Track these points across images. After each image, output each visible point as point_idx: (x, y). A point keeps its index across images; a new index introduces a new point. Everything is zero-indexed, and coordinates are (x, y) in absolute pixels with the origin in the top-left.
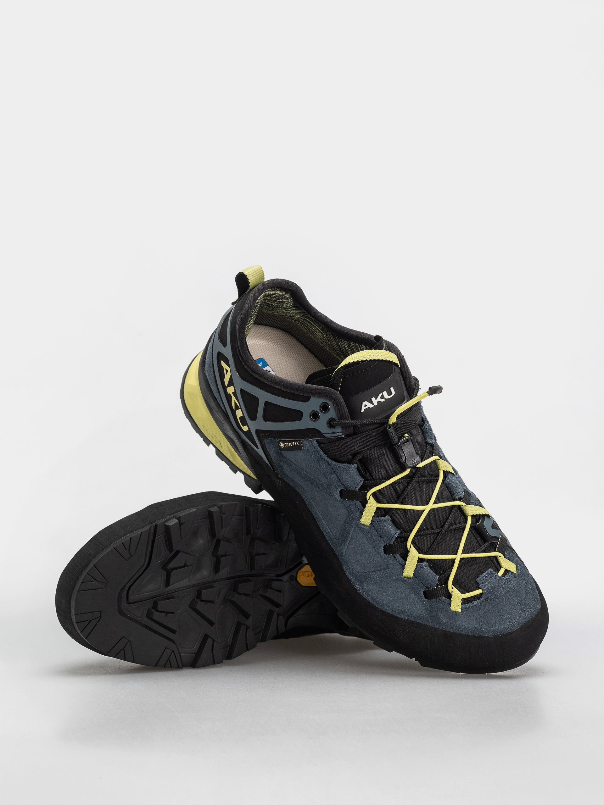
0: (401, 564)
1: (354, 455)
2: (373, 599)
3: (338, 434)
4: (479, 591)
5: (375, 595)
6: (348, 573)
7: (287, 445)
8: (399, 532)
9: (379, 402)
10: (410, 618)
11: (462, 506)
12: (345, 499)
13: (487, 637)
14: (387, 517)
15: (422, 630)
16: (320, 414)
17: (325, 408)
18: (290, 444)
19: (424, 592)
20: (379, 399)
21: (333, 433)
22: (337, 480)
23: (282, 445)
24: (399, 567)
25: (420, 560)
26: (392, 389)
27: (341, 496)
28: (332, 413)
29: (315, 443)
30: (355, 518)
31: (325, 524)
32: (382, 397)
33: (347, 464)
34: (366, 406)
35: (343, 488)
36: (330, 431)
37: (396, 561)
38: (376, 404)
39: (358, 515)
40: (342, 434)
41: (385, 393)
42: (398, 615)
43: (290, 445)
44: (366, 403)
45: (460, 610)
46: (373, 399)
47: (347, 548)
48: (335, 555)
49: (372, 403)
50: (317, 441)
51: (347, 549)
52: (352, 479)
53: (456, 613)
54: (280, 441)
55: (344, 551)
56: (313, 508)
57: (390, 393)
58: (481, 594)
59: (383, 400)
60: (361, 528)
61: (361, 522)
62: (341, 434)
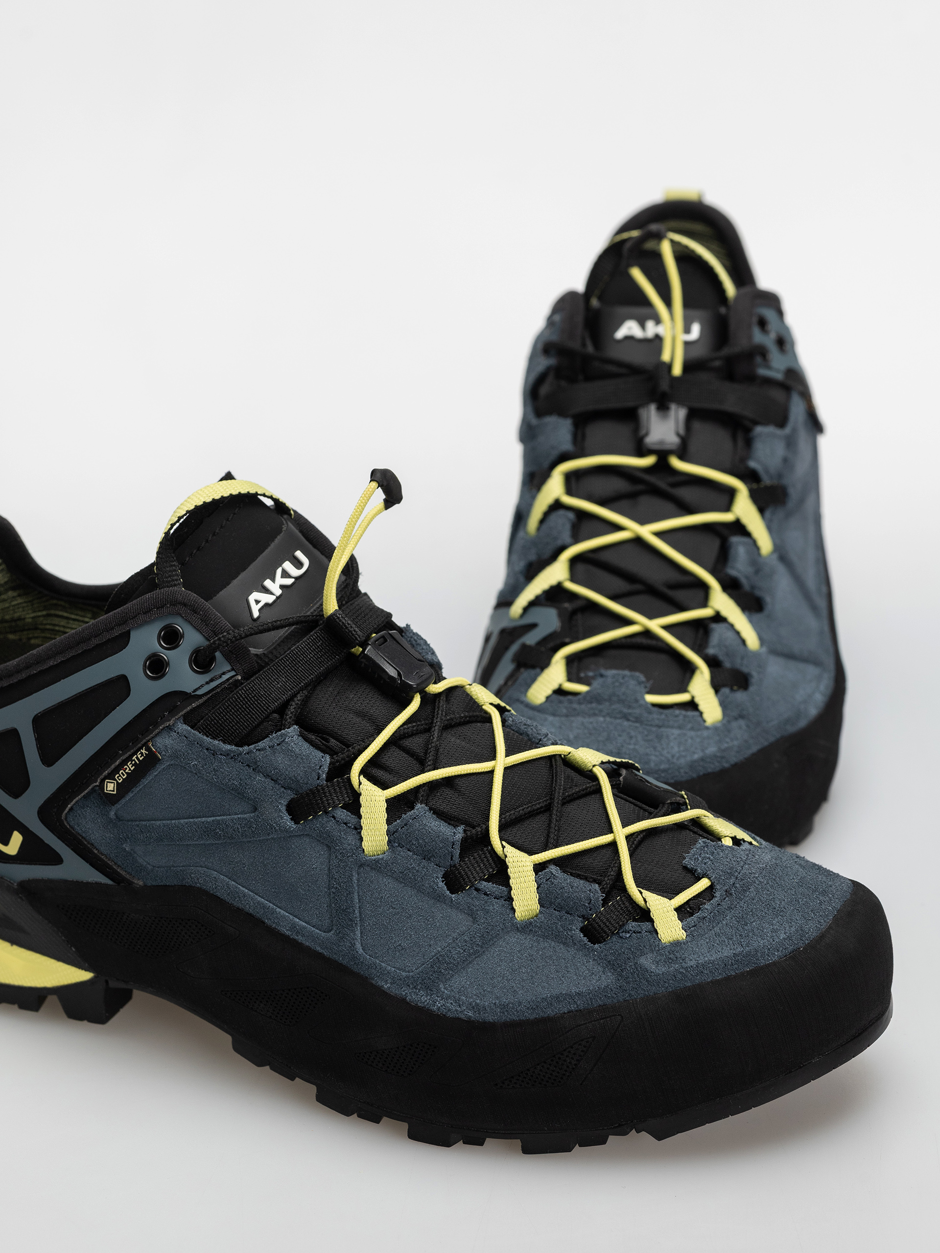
0: (501, 897)
1: (282, 710)
2: (475, 1008)
3: (225, 677)
4: (704, 883)
5: (475, 997)
6: (391, 983)
7: (121, 776)
8: (461, 829)
9: (282, 587)
10: (581, 1004)
11: (569, 753)
12: (305, 819)
13: (774, 963)
14: (419, 807)
15: (622, 1017)
16: (165, 655)
17: (171, 638)
18: (130, 767)
19: (582, 930)
20: (280, 580)
21: (212, 680)
22: (269, 783)
23: (110, 787)
24: (497, 906)
25: (539, 868)
26: (299, 554)
27: (295, 820)
28: (192, 639)
29: (183, 727)
30: (349, 847)
31: (287, 914)
32: (285, 574)
33: (275, 733)
34: (257, 602)
35: (290, 795)
36: (207, 677)
37: (486, 898)
38: (278, 592)
39: (351, 838)
40: (235, 673)
41: (288, 566)
42: (550, 1012)
43: (130, 770)
44: (254, 596)
45: (681, 935)
46: (268, 583)
47: (361, 933)
48: (343, 969)
49: (267, 591)
50: (187, 720)
51: (362, 937)
52: (302, 758)
53: (676, 944)
54: (103, 781)
55: (358, 946)
56: (244, 896)
57: (298, 564)
58: (710, 889)
59: (289, 581)
60: (375, 865)
61: (366, 852)
62: (233, 673)
